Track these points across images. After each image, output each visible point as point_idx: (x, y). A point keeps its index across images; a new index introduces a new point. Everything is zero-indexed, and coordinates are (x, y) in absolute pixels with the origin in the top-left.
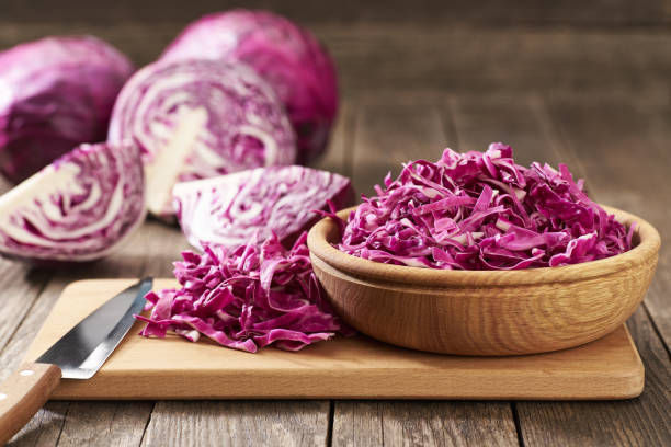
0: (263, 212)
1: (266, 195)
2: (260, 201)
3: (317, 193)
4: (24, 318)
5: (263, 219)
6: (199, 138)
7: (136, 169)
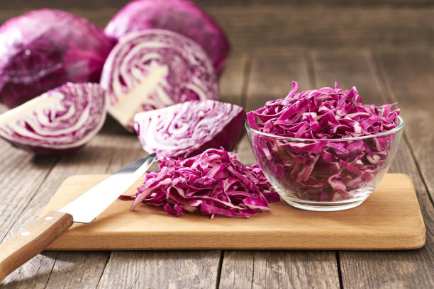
0: (189, 129)
1: (191, 119)
2: (187, 122)
3: (223, 117)
4: (35, 195)
5: (189, 134)
6: (160, 84)
7: (100, 100)
